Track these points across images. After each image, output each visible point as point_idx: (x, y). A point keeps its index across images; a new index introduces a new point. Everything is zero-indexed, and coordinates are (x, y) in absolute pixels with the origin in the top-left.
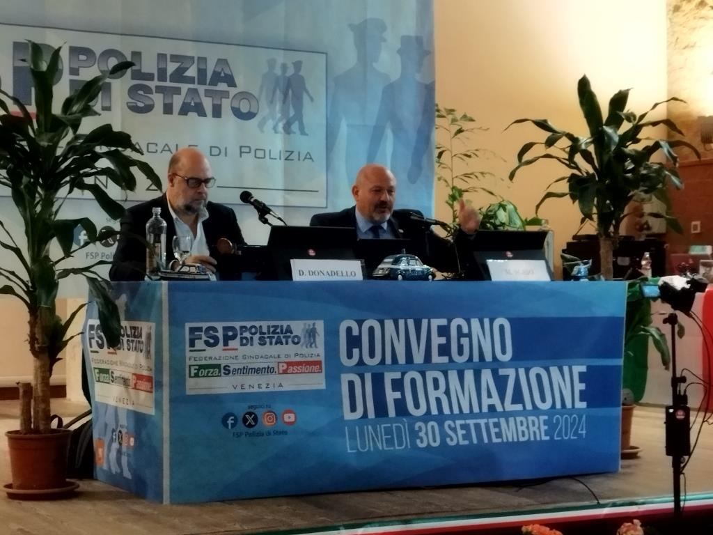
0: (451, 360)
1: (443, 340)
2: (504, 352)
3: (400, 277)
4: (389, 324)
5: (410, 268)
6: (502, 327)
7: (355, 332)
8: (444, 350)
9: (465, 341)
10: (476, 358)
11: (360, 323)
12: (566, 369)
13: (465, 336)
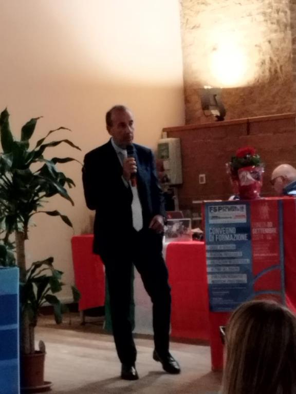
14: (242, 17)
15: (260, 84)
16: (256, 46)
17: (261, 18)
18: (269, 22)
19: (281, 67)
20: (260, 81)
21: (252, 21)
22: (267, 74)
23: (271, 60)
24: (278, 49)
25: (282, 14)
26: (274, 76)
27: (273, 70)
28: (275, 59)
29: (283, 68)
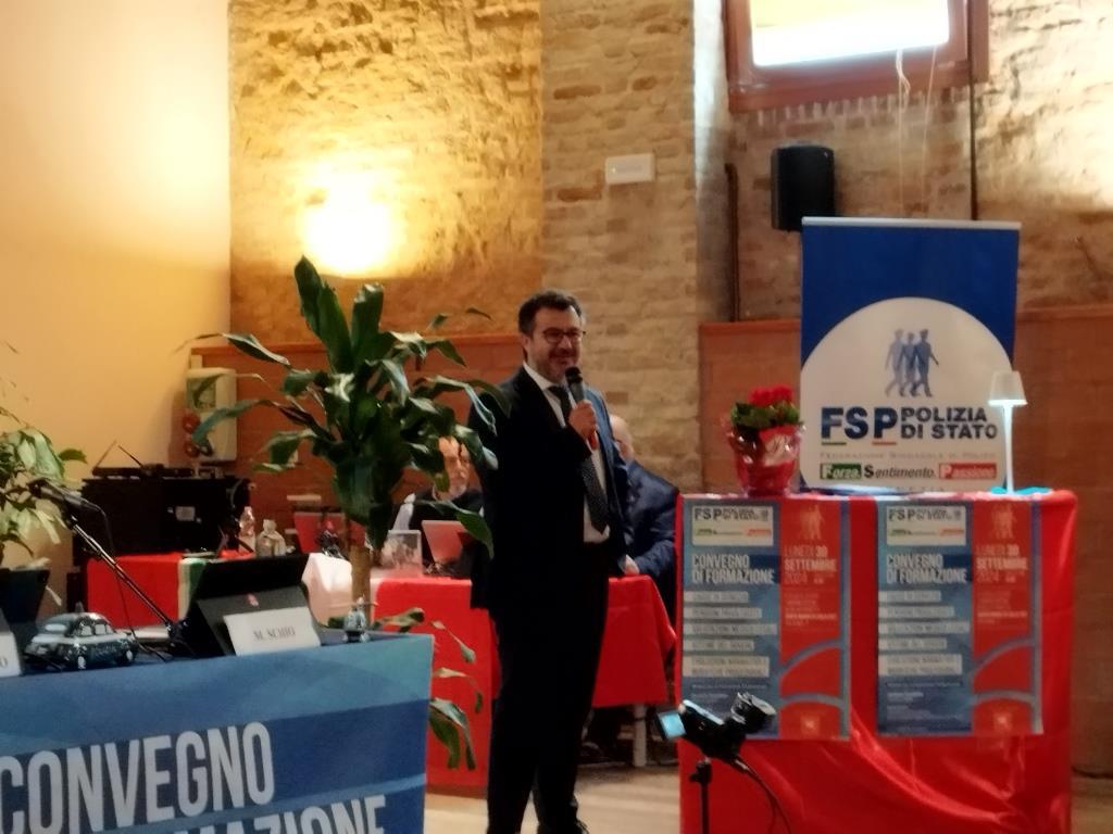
0: (179, 813)
1: (164, 777)
2: (261, 786)
3: (81, 662)
4: (75, 756)
5: (95, 640)
6: (257, 740)
7: (17, 781)
8: (167, 795)
9: (200, 774)
10: (218, 805)
11: (25, 760)
12: (356, 805)
13: (199, 764)
14: (392, 142)
15: (430, 273)
16: (424, 200)
17: (443, 148)
18: (460, 157)
19: (485, 245)
20: (428, 268)
21: (417, 151)
22: (449, 255)
23: (461, 229)
24: (479, 210)
25: (494, 144)
26: (465, 262)
27: (463, 251)
28: (470, 229)
29: (490, 248)
